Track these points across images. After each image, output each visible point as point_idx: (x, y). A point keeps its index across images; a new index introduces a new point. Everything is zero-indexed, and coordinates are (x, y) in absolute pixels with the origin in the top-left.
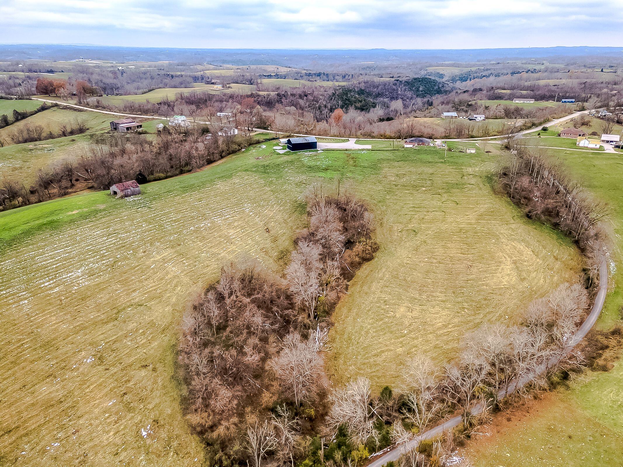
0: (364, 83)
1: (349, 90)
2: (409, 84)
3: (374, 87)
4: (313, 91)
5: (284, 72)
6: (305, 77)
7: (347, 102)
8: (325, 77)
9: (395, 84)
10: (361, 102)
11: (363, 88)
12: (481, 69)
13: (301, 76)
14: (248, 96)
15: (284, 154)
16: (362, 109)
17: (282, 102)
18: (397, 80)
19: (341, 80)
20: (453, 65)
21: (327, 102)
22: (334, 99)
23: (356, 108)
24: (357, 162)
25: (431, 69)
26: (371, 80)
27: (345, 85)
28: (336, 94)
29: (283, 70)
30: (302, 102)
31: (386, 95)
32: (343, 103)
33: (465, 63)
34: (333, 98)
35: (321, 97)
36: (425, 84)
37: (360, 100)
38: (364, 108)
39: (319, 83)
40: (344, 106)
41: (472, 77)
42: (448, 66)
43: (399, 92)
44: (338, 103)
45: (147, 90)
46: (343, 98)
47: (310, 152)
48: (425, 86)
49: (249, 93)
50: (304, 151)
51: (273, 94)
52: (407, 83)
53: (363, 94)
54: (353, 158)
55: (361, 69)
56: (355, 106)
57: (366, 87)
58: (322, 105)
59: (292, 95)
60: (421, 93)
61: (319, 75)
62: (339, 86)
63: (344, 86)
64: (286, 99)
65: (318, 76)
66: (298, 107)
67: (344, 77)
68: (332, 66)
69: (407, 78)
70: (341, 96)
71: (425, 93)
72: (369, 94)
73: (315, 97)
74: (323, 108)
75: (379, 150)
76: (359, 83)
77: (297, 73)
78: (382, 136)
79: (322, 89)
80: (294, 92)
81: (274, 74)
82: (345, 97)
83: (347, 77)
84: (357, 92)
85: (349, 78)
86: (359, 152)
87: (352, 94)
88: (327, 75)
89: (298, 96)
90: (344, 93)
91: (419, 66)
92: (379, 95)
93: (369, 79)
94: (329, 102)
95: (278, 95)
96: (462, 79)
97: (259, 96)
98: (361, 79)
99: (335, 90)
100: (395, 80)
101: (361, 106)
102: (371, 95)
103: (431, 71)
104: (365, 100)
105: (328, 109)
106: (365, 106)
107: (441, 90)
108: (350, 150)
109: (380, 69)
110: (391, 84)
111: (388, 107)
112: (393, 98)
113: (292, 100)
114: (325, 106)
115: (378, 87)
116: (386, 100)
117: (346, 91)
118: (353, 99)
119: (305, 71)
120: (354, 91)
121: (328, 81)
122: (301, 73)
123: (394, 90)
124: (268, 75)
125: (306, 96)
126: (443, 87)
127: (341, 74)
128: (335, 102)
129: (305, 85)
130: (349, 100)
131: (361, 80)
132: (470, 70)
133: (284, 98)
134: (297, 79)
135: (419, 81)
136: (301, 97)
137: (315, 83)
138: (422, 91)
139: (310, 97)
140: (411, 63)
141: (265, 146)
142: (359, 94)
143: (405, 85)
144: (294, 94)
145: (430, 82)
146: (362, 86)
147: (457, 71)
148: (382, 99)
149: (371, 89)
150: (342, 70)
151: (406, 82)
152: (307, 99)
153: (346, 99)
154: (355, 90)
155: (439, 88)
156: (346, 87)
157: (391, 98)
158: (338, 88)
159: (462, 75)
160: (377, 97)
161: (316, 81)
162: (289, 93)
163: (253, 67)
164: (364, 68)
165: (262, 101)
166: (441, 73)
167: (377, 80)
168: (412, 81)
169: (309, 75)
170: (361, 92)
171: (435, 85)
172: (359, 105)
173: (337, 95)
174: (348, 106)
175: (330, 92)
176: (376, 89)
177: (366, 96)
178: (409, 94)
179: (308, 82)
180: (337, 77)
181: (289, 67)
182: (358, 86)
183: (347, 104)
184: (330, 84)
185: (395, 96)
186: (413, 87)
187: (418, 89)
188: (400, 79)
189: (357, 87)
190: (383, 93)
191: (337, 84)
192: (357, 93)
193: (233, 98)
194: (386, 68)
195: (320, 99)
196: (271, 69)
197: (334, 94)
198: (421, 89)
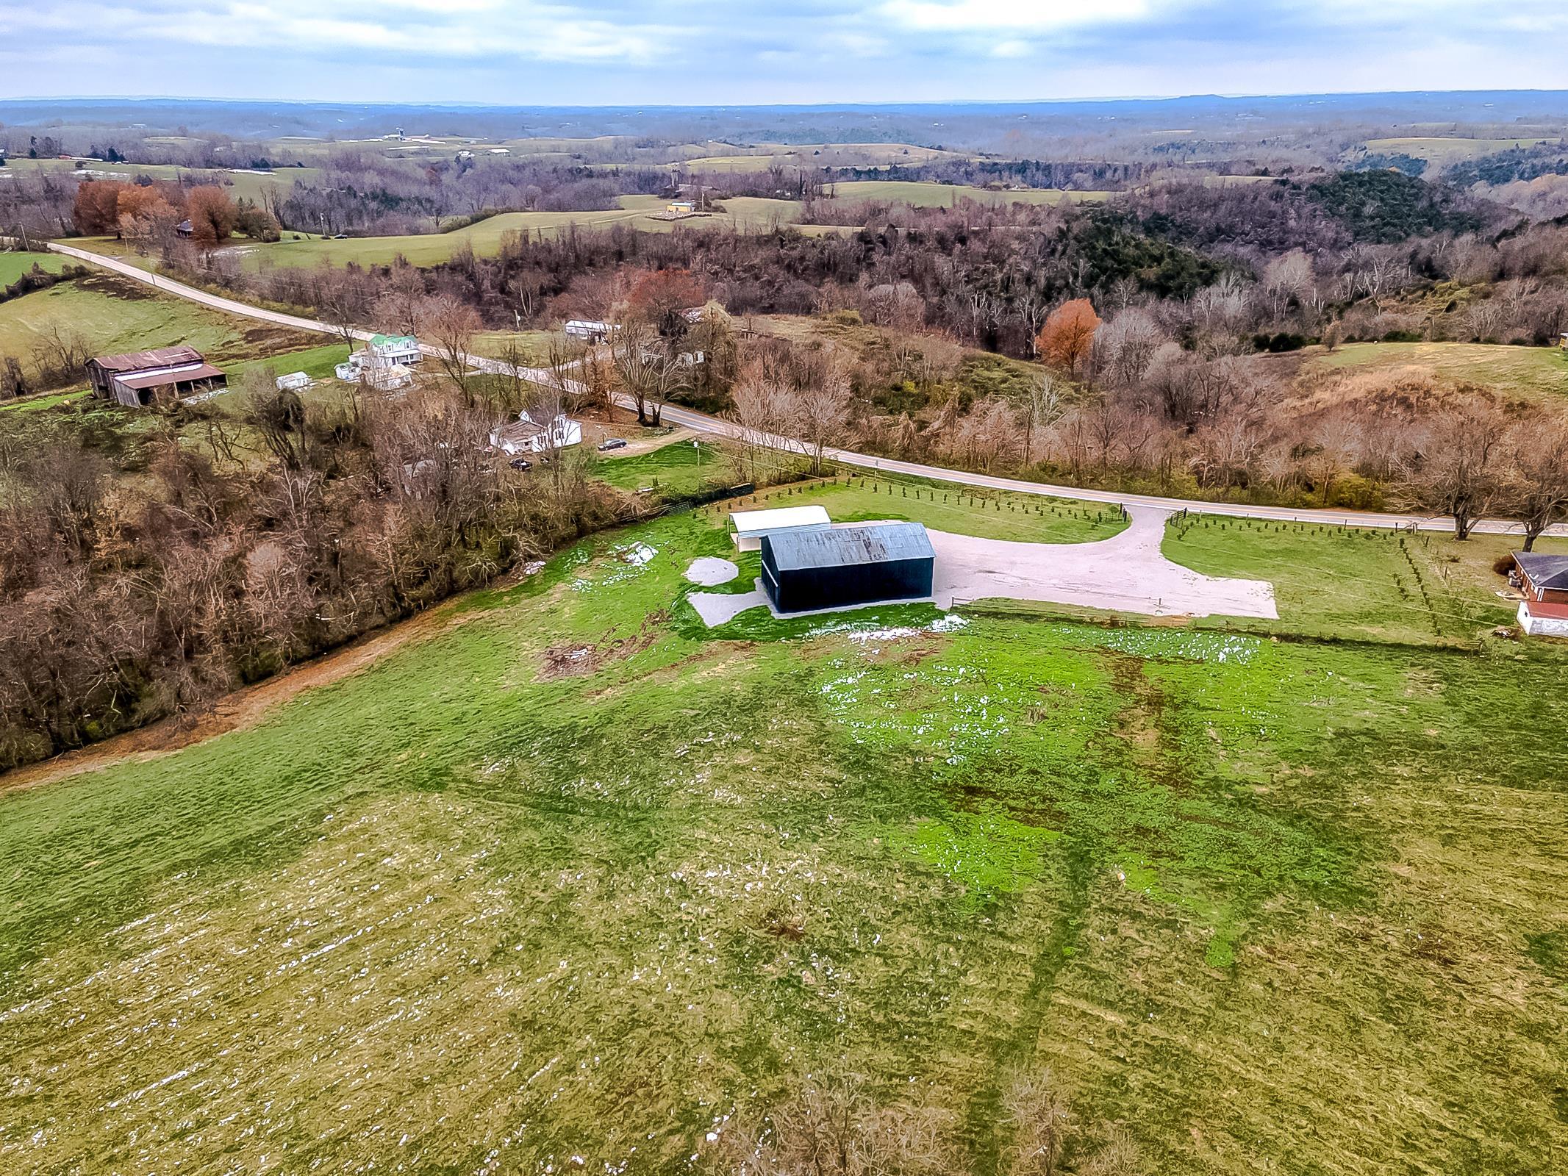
0: (1169, 192)
1: (1115, 218)
2: (1323, 195)
3: (1203, 206)
4: (990, 225)
5: (920, 160)
6: (980, 177)
7: (1109, 262)
8: (1040, 176)
9: (1277, 197)
10: (1158, 260)
11: (1163, 212)
12: (1551, 145)
13: (966, 173)
14: (762, 241)
15: (726, 634)
16: (1162, 289)
17: (873, 264)
18: (1284, 183)
19: (1088, 184)
20: (1451, 132)
21: (1034, 262)
22: (1063, 253)
23: (1144, 285)
24: (1186, 739)
25: (1378, 147)
26: (1195, 183)
27: (1104, 200)
28: (1070, 235)
29: (918, 156)
30: (943, 264)
31: (1243, 233)
32: (1093, 266)
33: (1490, 126)
34: (1060, 248)
35: (1015, 245)
36: (1382, 192)
37: (1156, 252)
38: (1171, 284)
39: (1018, 193)
40: (1098, 276)
41: (1526, 166)
42: (1436, 134)
43: (1292, 223)
44: (1076, 265)
45: (466, 217)
46: (1094, 248)
47: (883, 622)
48: (1382, 200)
49: (767, 231)
50: (844, 617)
51: (847, 232)
52: (1319, 190)
53: (1164, 231)
54: (1156, 703)
55: (1150, 151)
56: (1138, 276)
57: (1174, 207)
58: (1017, 276)
59: (914, 238)
60: (1368, 223)
61: (1022, 169)
62: (1082, 204)
63: (1100, 204)
64: (889, 254)
65: (1019, 171)
66: (928, 281)
67: (1099, 174)
68: (1063, 143)
69: (1314, 174)
70: (1086, 243)
71: (1385, 225)
72: (1185, 231)
73: (993, 244)
74: (1019, 287)
75: (1335, 641)
76: (1152, 194)
77: (957, 164)
78: (1310, 489)
79: (1022, 217)
80: (923, 228)
81: (888, 167)
82: (1101, 245)
83: (1109, 174)
84: (1144, 224)
85: (1116, 178)
86: (1195, 647)
87: (1127, 231)
88: (1048, 167)
89: (931, 243)
90: (1098, 228)
91: (1339, 138)
92: (1220, 234)
93: (1185, 181)
94: (1044, 264)
95: (862, 238)
96: (1491, 176)
97: (797, 238)
98: (1159, 179)
99: (1069, 217)
100: (1276, 181)
101: (1158, 279)
102: (1190, 234)
103: (1381, 151)
104: (1172, 255)
105: (1037, 290)
106: (1171, 277)
107: (1439, 213)
108: (1134, 625)
109: (1210, 149)
110: (1263, 196)
111: (1254, 278)
112: (1270, 243)
113: (909, 258)
114: (1029, 280)
115: (1215, 205)
116: (1243, 251)
117: (1106, 221)
118: (1131, 251)
119: (982, 159)
120: (1134, 221)
121: (1049, 186)
122: (968, 164)
123: (1273, 215)
124: (870, 171)
125: (963, 240)
126: (1446, 201)
127: (1091, 166)
128: (1064, 264)
129: (971, 201)
130: (1114, 255)
131: (1158, 184)
132: (1514, 147)
133: (880, 248)
134: (950, 183)
135: (1361, 184)
136: (943, 244)
137: (1004, 193)
138: (1372, 218)
139: (976, 246)
140: (1311, 130)
141: (647, 554)
142: (1148, 231)
143: (1311, 199)
144: (921, 235)
145: (1398, 185)
146: (1163, 204)
147: (1468, 151)
148: (1228, 248)
149: (1194, 213)
150: (1093, 153)
151: (1314, 187)
152: (964, 253)
153: (1104, 250)
154: (1135, 216)
155: (1432, 205)
156: (1106, 207)
157: (1261, 244)
158: (1078, 211)
159: (1486, 160)
160: (1212, 241)
161: (1007, 187)
162: (902, 231)
163: (837, 147)
164: (1160, 149)
165: (802, 259)
166: (1413, 157)
167: (1211, 180)
168: (1335, 184)
169: (994, 169)
170: (1157, 224)
171: (1417, 197)
172: (1151, 273)
173: (1075, 238)
174: (1111, 279)
175: (1051, 226)
176: (1207, 215)
177: (1173, 239)
178: (1327, 229)
179: (982, 191)
180: (1077, 176)
181: (940, 148)
182: (1147, 202)
183: (1107, 269)
184: (1052, 197)
185: (1274, 237)
186: (1340, 204)
187: (1358, 209)
188: (1294, 178)
189: (1144, 207)
190: (1231, 227)
191: (1076, 197)
192: (1141, 228)
193: (709, 250)
194: (1229, 145)
195: (1013, 252)
196: (885, 153)
197: (1062, 234)
198: (1368, 210)
